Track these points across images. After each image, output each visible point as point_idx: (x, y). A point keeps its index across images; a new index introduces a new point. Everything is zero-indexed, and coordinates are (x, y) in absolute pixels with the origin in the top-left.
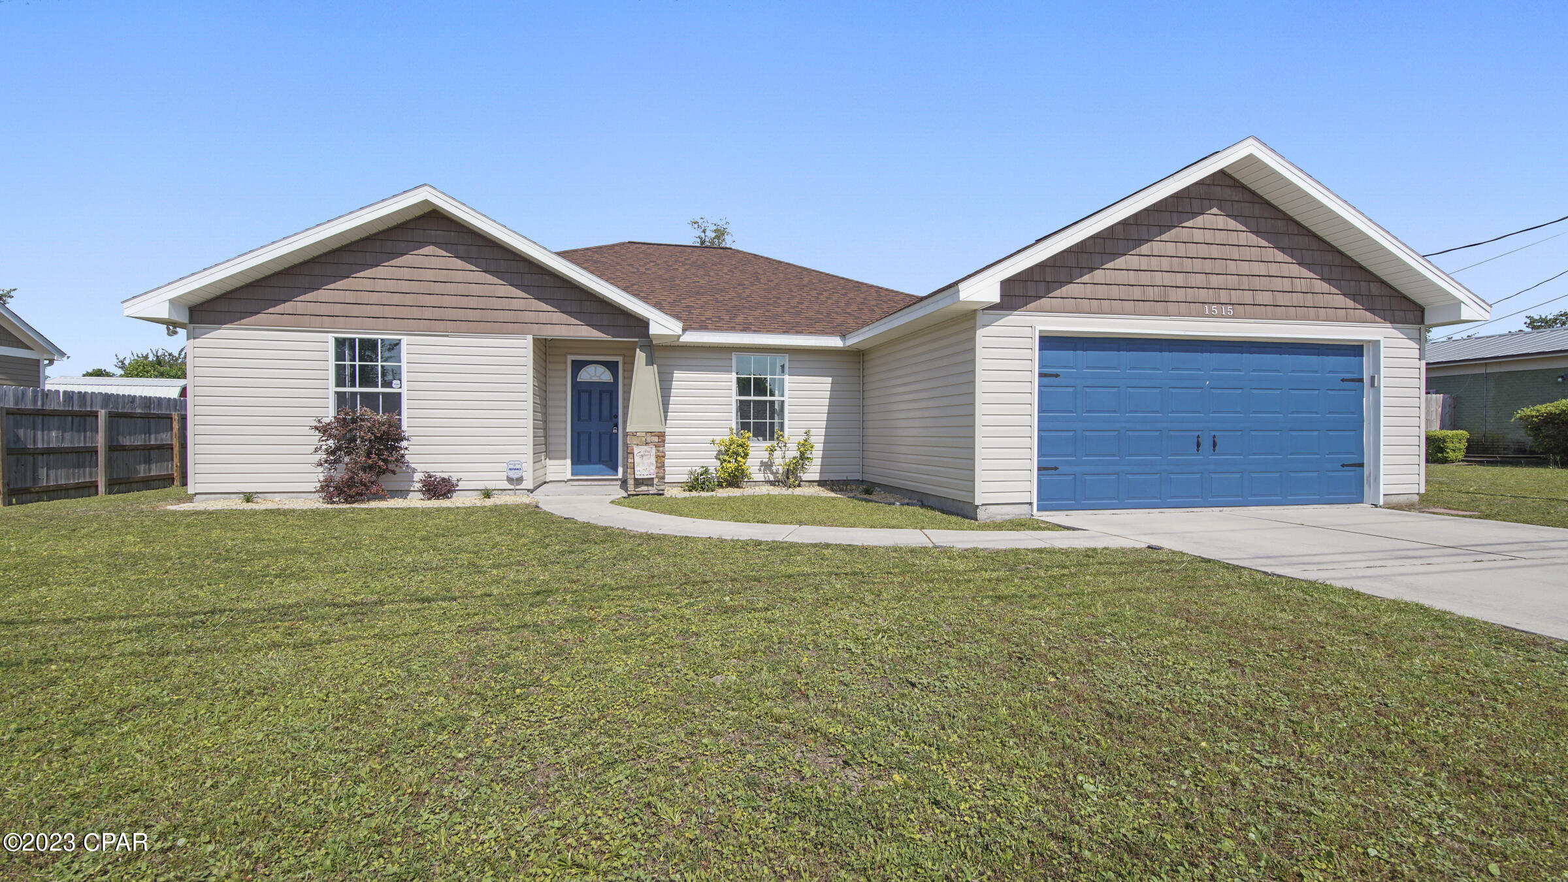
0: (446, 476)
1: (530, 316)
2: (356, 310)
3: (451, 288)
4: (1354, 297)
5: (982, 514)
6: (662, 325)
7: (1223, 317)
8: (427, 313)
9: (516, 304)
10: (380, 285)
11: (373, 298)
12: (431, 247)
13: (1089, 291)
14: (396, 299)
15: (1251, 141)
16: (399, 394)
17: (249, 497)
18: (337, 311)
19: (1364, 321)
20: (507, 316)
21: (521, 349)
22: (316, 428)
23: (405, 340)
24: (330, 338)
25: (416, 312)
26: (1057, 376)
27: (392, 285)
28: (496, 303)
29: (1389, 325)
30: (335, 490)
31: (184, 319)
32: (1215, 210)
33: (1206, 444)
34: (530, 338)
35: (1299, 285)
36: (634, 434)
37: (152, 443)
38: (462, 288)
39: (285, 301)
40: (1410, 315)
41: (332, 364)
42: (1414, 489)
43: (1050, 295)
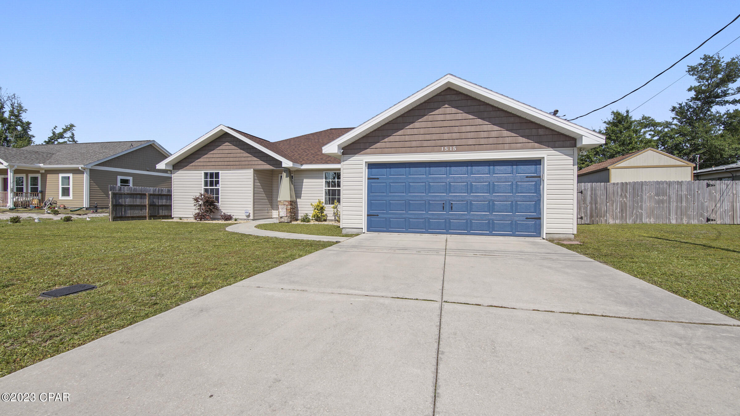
0: (230, 214)
1: (253, 163)
2: (209, 164)
3: (232, 155)
4: (527, 137)
5: (344, 232)
6: (287, 163)
7: (451, 151)
8: (226, 163)
9: (249, 159)
10: (215, 156)
11: (213, 160)
12: (227, 143)
13: (388, 145)
14: (219, 160)
15: (448, 76)
16: (219, 189)
17: (181, 218)
18: (205, 164)
19: (533, 148)
20: (247, 163)
21: (249, 173)
22: (194, 199)
23: (220, 172)
24: (203, 172)
25: (223, 163)
26: (378, 179)
27: (217, 156)
28: (243, 159)
29: (551, 149)
30: (200, 217)
31: (171, 168)
32: (446, 106)
33: (447, 207)
34: (252, 169)
35: (494, 134)
36: (280, 201)
37: (160, 204)
38: (235, 155)
39: (193, 162)
40: (568, 143)
41: (203, 180)
42: (571, 231)
43: (370, 148)
